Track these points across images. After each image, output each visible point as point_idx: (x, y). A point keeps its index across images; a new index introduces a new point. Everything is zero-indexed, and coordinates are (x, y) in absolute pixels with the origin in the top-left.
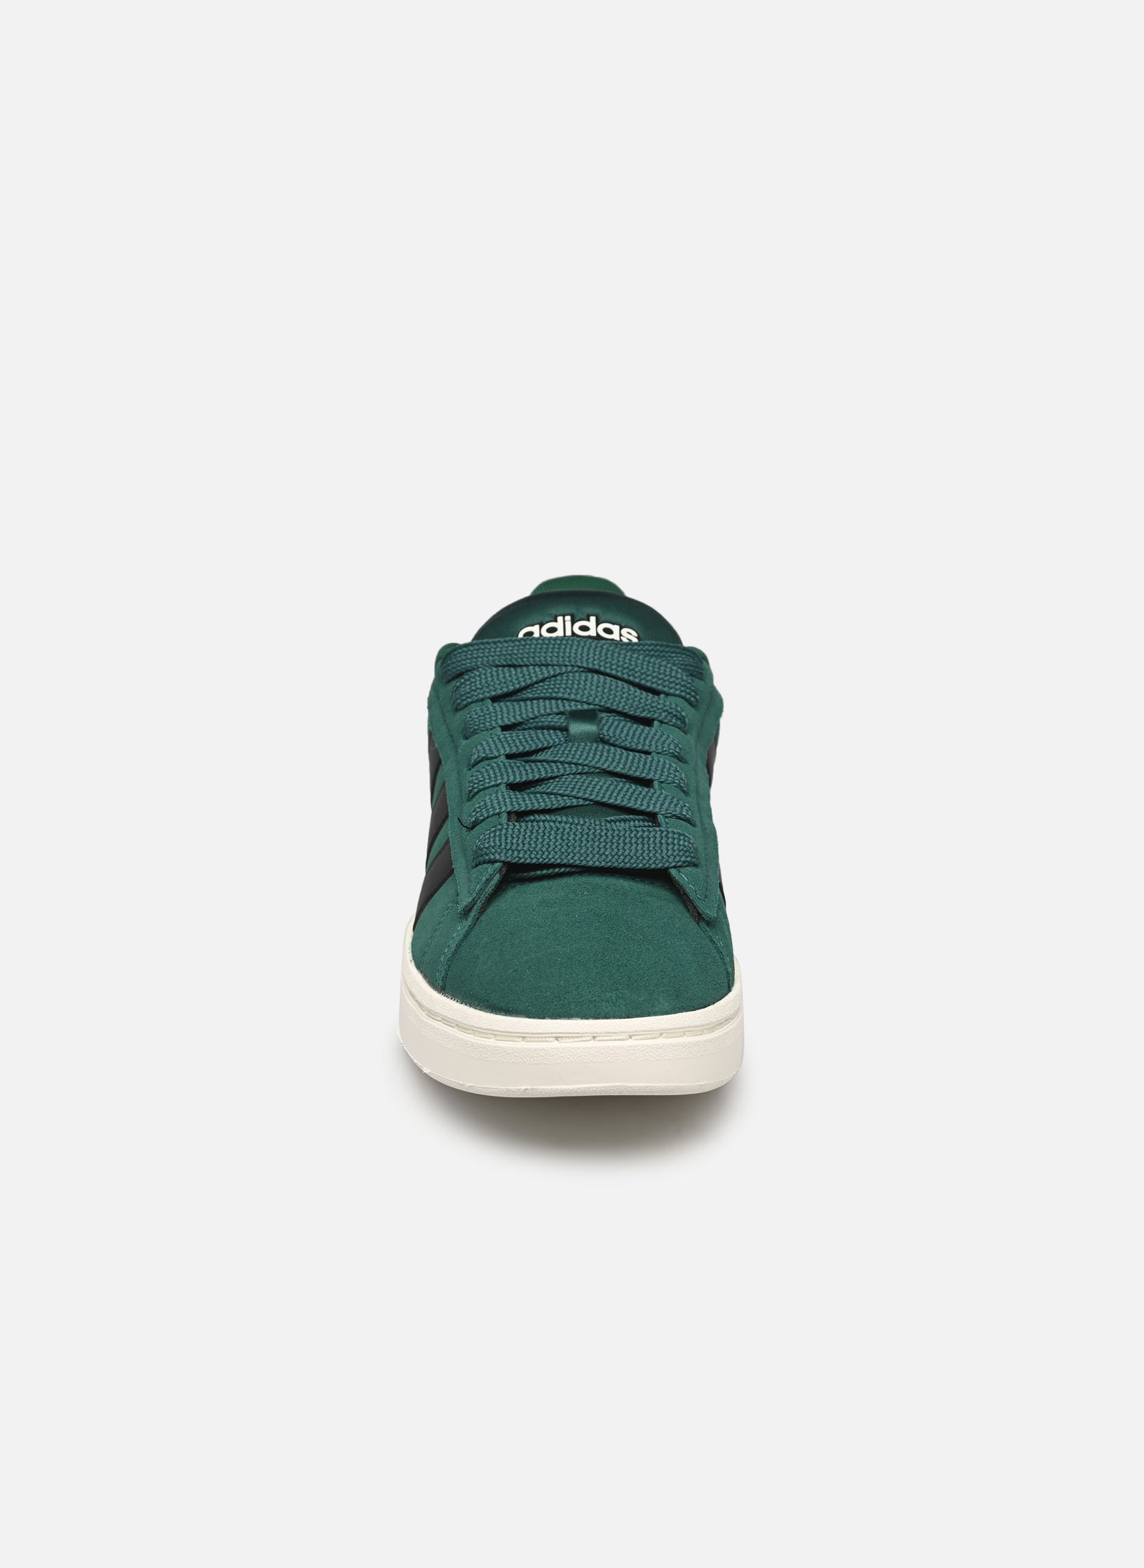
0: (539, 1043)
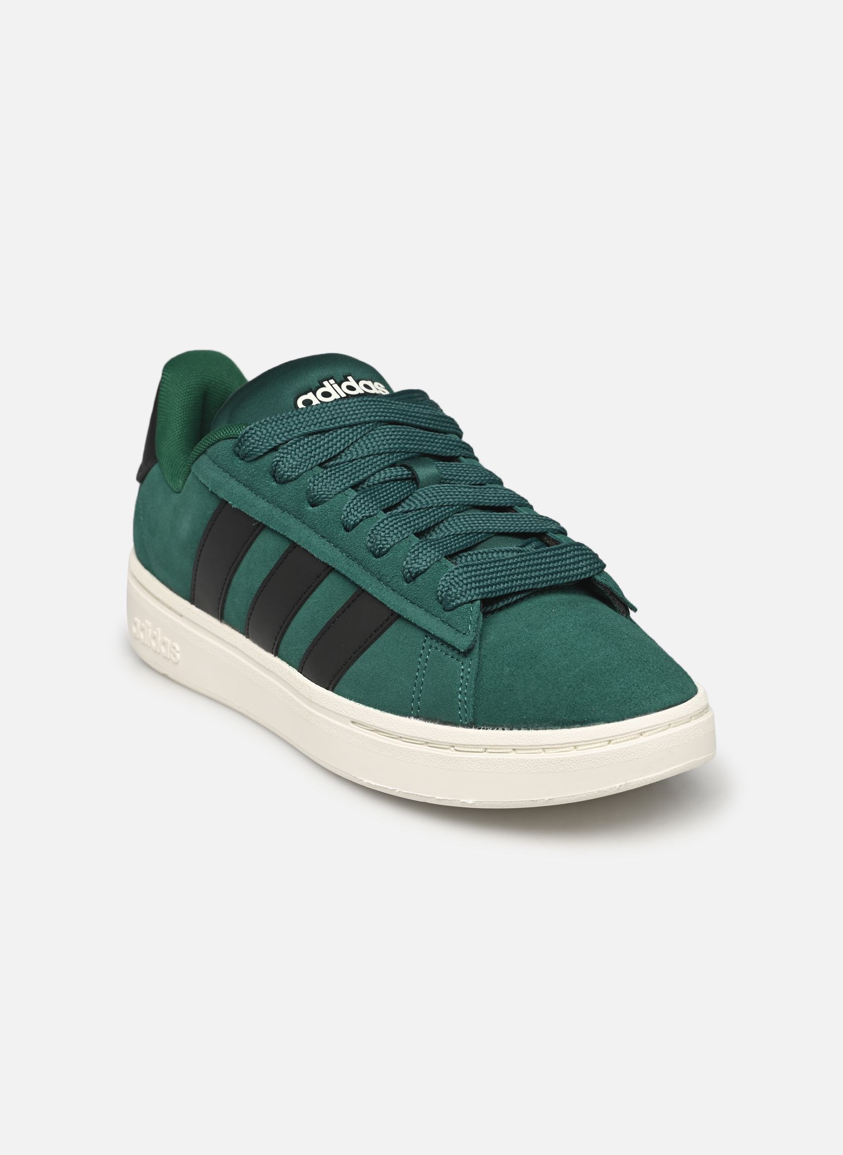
0: (627, 742)
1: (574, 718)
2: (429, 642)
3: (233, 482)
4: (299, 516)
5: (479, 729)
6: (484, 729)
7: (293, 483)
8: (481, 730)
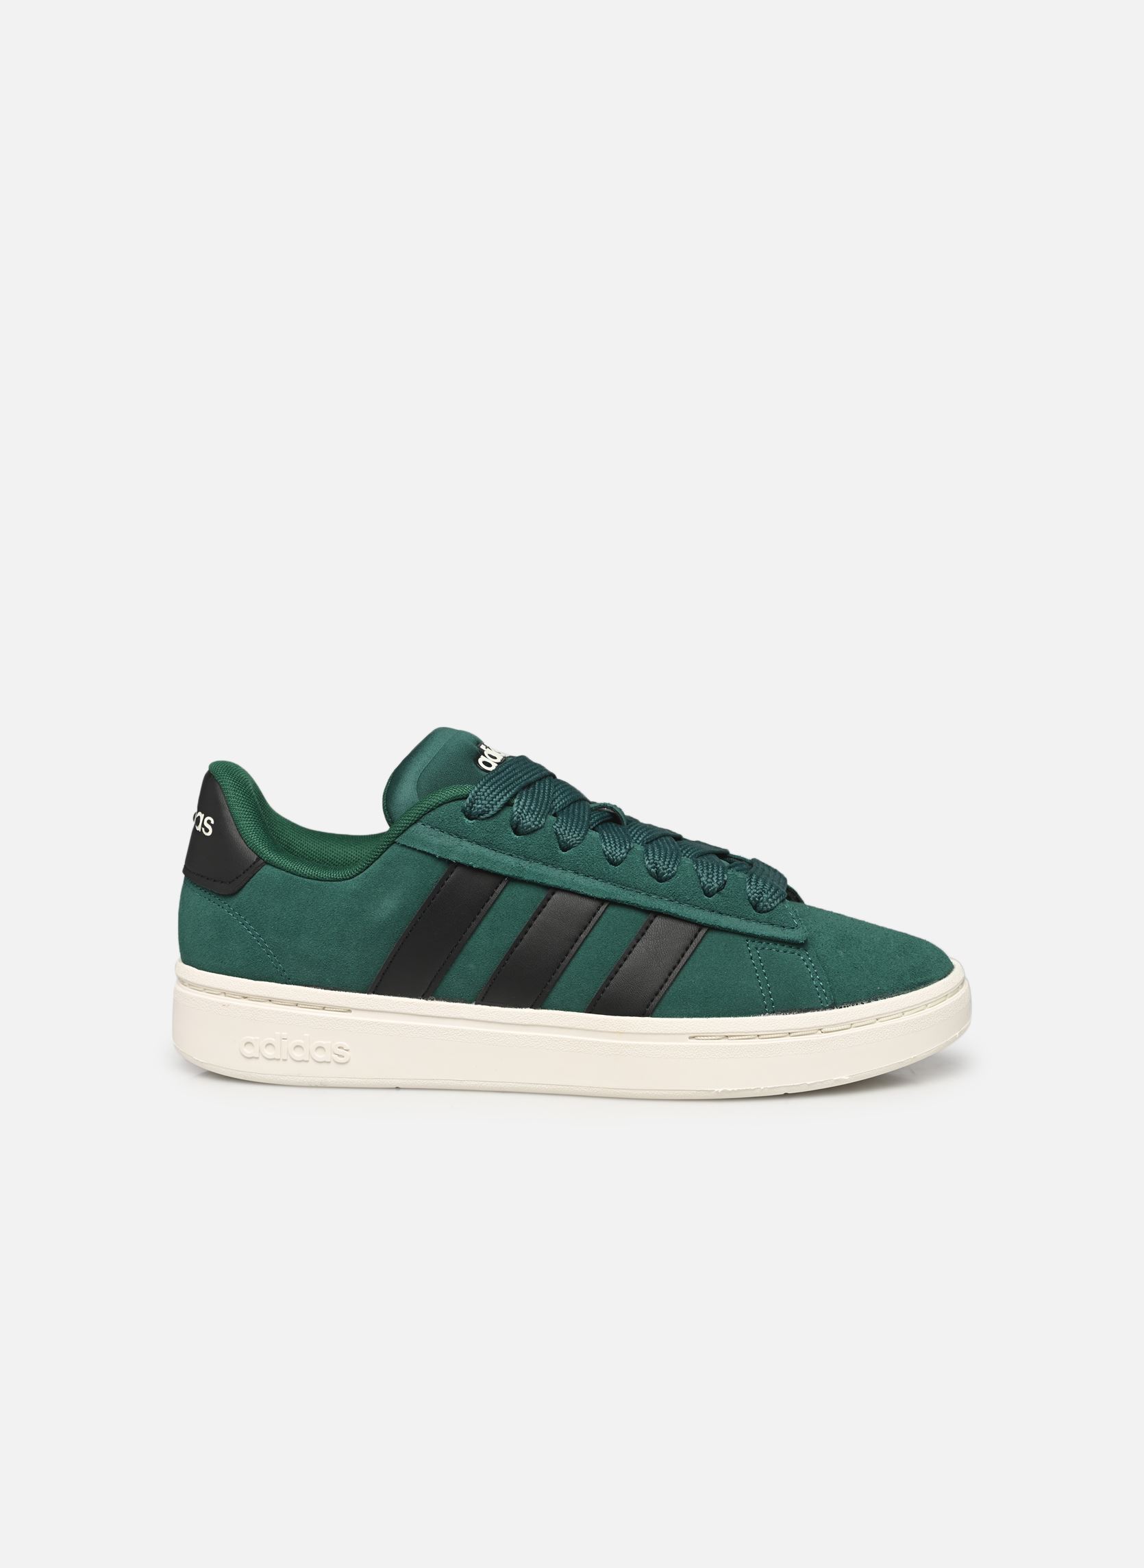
1: (919, 980)
2: (753, 945)
3: (465, 843)
4: (554, 863)
5: (841, 1007)
6: (845, 1007)
7: (539, 832)
8: (843, 1009)
